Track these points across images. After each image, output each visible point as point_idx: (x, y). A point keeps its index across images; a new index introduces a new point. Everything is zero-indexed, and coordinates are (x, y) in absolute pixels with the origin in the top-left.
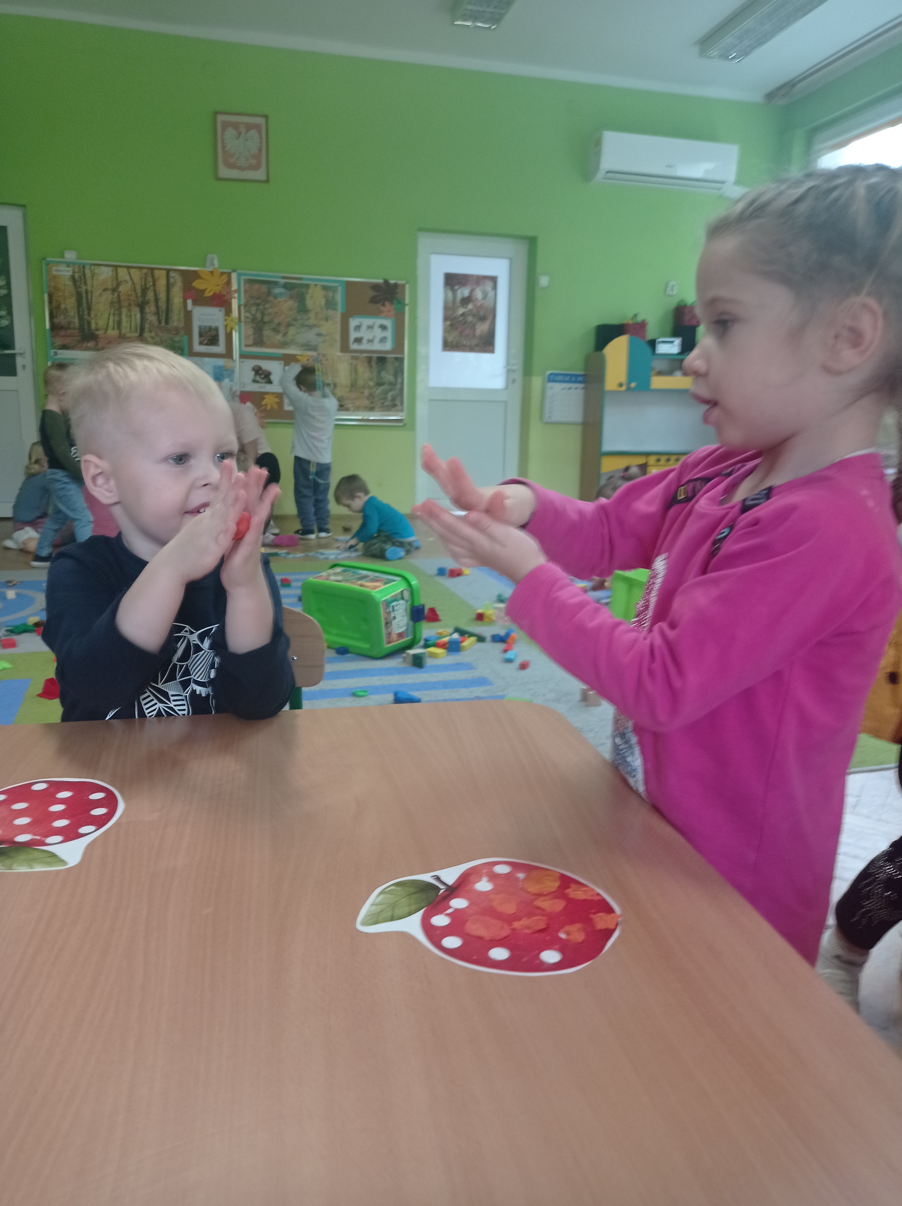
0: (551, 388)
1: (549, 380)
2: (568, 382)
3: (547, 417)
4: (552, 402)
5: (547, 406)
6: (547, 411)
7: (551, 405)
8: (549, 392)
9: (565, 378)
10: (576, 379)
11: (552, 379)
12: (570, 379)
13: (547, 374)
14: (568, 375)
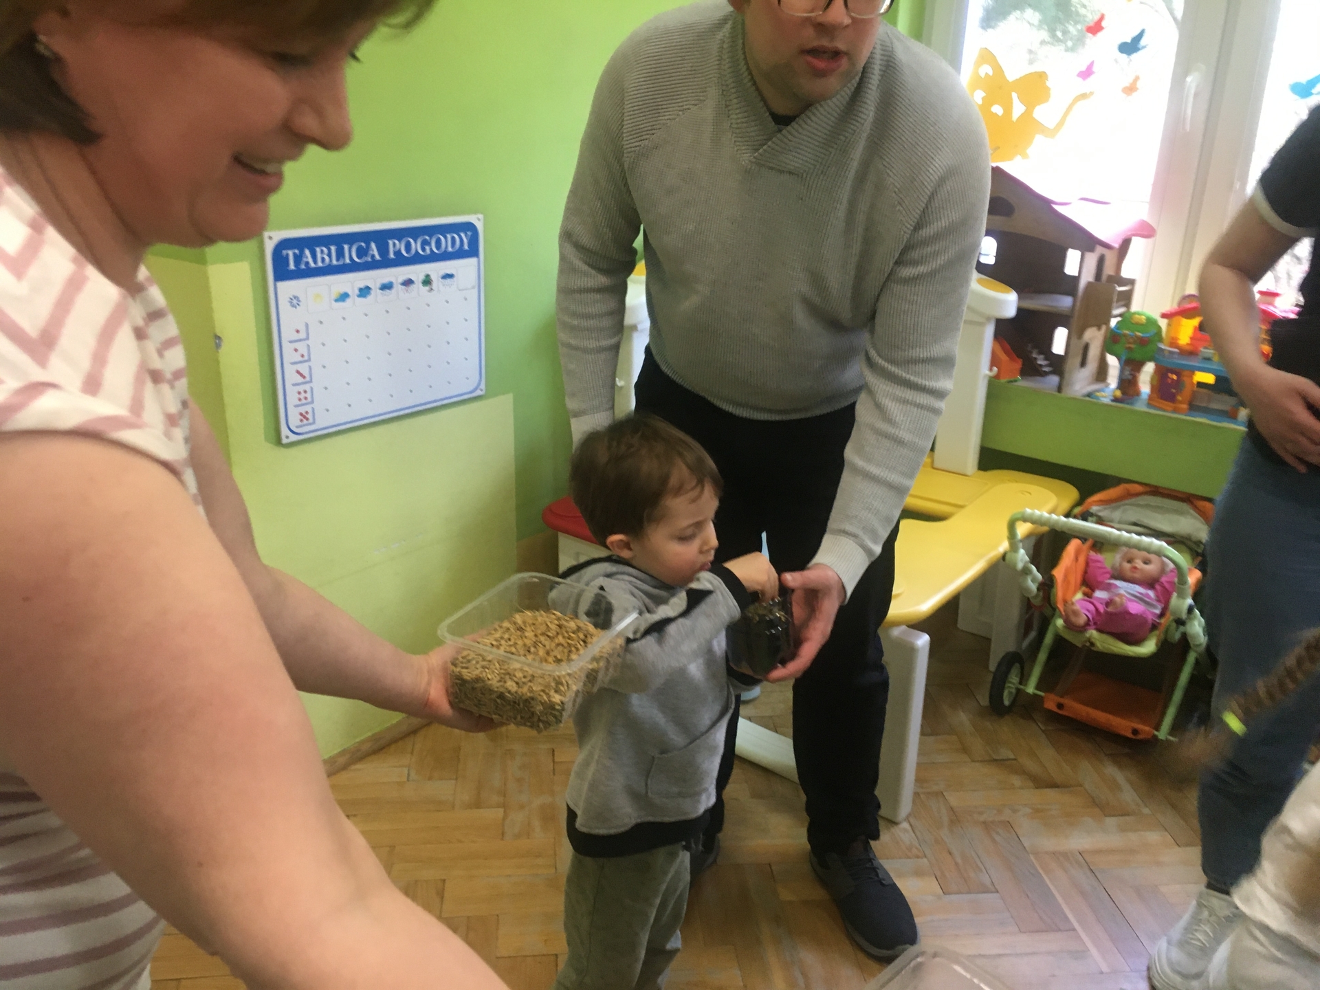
0: (295, 302)
1: (282, 273)
2: (353, 267)
3: (294, 421)
4: (305, 359)
5: (291, 377)
6: (292, 399)
7: (304, 368)
8: (289, 321)
9: (340, 254)
10: (383, 250)
11: (292, 266)
12: (362, 252)
13: (269, 247)
14: (351, 238)
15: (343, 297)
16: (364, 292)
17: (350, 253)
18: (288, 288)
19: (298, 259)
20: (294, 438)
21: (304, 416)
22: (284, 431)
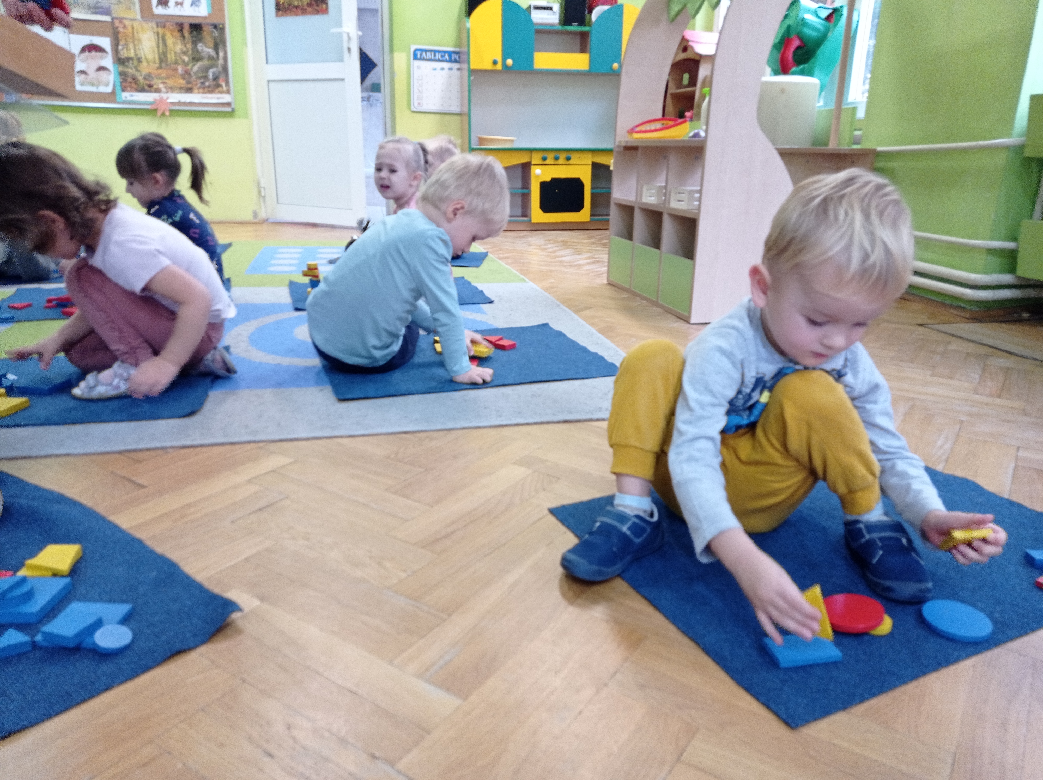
0: (419, 67)
1: (415, 58)
2: (439, 60)
3: (416, 104)
4: (421, 86)
5: (416, 91)
6: (416, 97)
7: (420, 89)
8: (416, 73)
9: (435, 55)
10: (450, 57)
11: (419, 56)
12: (442, 56)
13: (412, 50)
14: (439, 52)
15: (435, 69)
16: (442, 69)
17: (438, 56)
18: (417, 63)
19: (421, 55)
20: (415, 110)
21: (419, 104)
22: (412, 107)
